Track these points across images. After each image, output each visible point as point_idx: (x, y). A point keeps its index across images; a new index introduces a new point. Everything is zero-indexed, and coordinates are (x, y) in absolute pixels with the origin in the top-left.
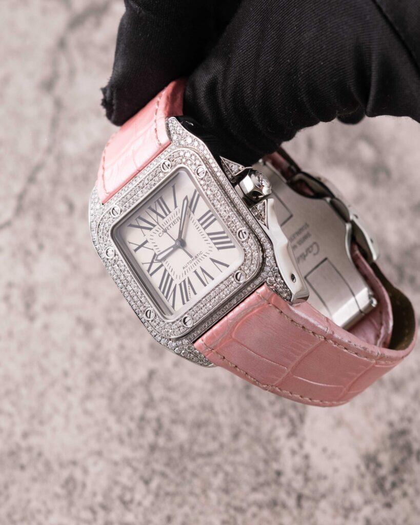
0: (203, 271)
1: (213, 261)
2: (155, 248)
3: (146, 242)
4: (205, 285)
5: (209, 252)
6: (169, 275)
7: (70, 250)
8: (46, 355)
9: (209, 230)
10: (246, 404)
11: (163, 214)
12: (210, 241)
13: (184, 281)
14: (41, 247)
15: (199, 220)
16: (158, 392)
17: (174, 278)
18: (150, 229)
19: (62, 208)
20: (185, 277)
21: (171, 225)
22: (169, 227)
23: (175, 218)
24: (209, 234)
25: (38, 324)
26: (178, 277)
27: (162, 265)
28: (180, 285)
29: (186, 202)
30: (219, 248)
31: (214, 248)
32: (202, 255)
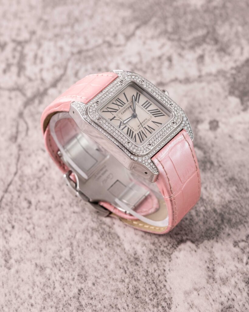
0: (149, 127)
1: (154, 122)
2: (120, 119)
3: (115, 117)
4: (151, 133)
5: (151, 118)
6: (131, 130)
7: (29, 227)
8: (18, 287)
9: (149, 109)
10: (136, 301)
11: (122, 105)
12: (150, 114)
13: (140, 132)
14: (13, 227)
15: (142, 105)
16: (84, 301)
17: (134, 131)
18: (116, 112)
19: (25, 204)
20: (140, 130)
21: (127, 109)
22: (126, 110)
23: (128, 106)
24: (149, 111)
25: (13, 270)
26: (136, 131)
27: (126, 126)
28: (138, 134)
29: (134, 97)
30: (155, 117)
31: (153, 117)
32: (147, 120)
